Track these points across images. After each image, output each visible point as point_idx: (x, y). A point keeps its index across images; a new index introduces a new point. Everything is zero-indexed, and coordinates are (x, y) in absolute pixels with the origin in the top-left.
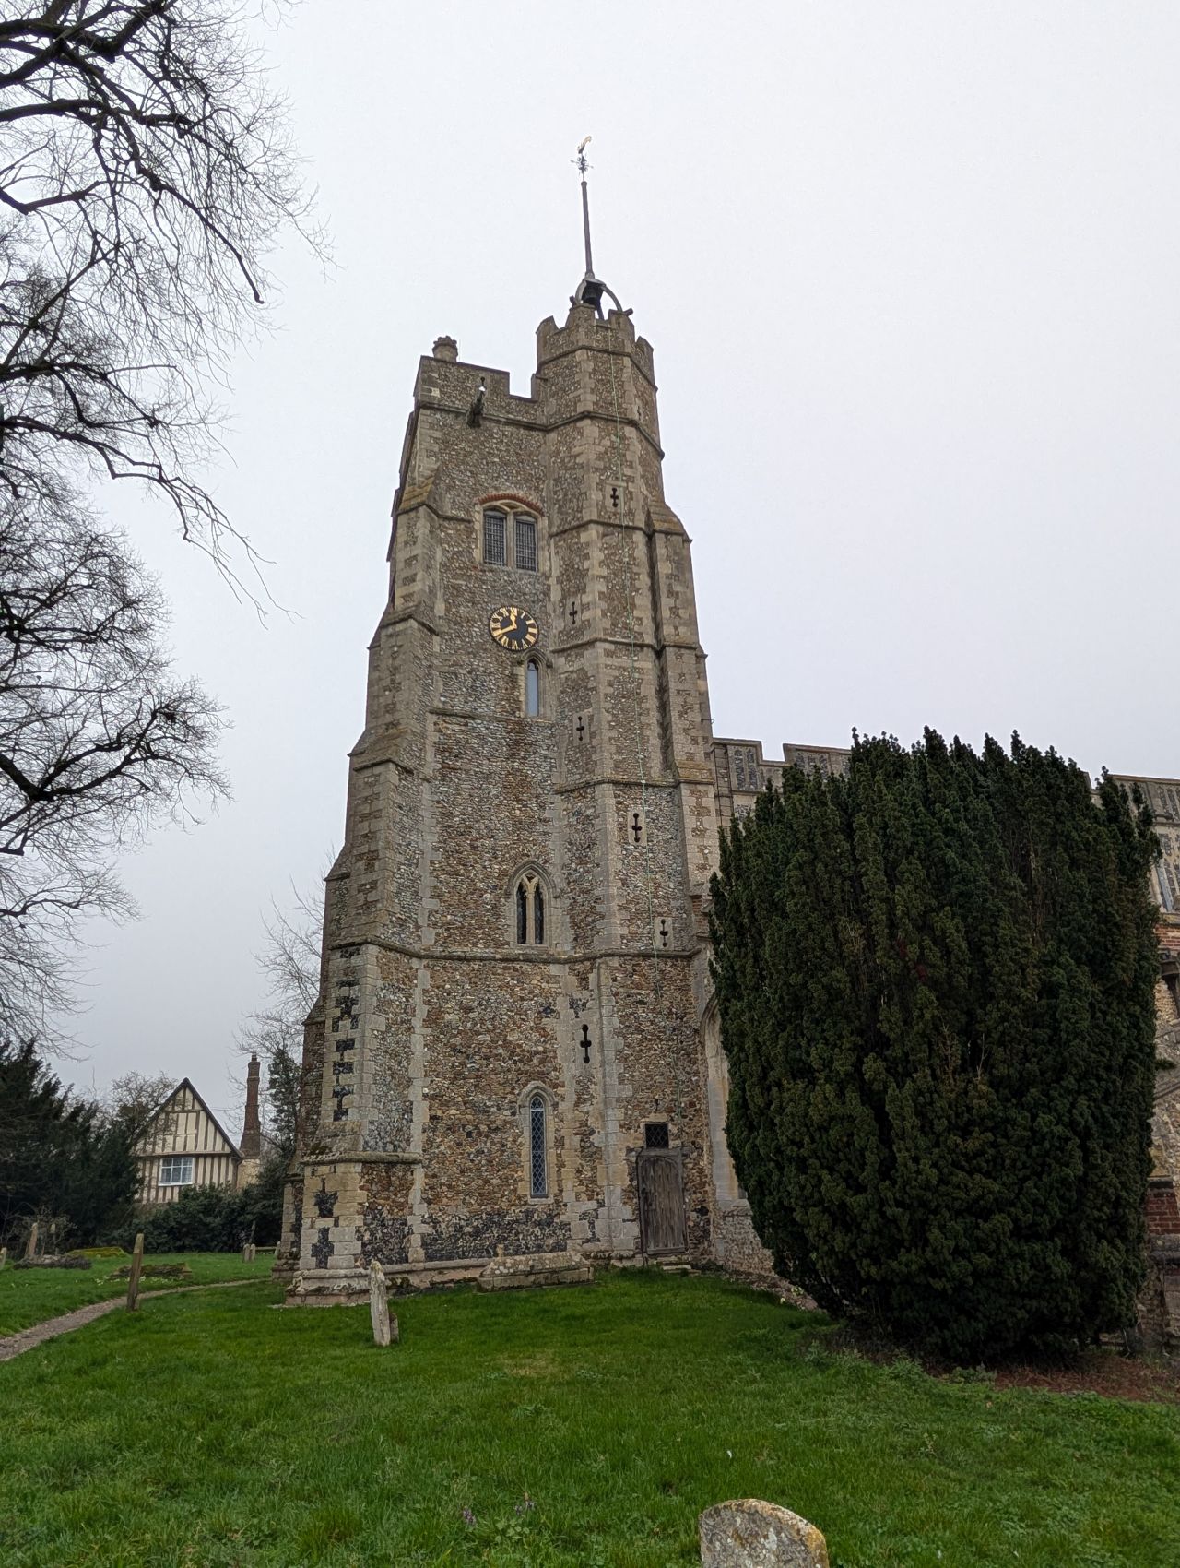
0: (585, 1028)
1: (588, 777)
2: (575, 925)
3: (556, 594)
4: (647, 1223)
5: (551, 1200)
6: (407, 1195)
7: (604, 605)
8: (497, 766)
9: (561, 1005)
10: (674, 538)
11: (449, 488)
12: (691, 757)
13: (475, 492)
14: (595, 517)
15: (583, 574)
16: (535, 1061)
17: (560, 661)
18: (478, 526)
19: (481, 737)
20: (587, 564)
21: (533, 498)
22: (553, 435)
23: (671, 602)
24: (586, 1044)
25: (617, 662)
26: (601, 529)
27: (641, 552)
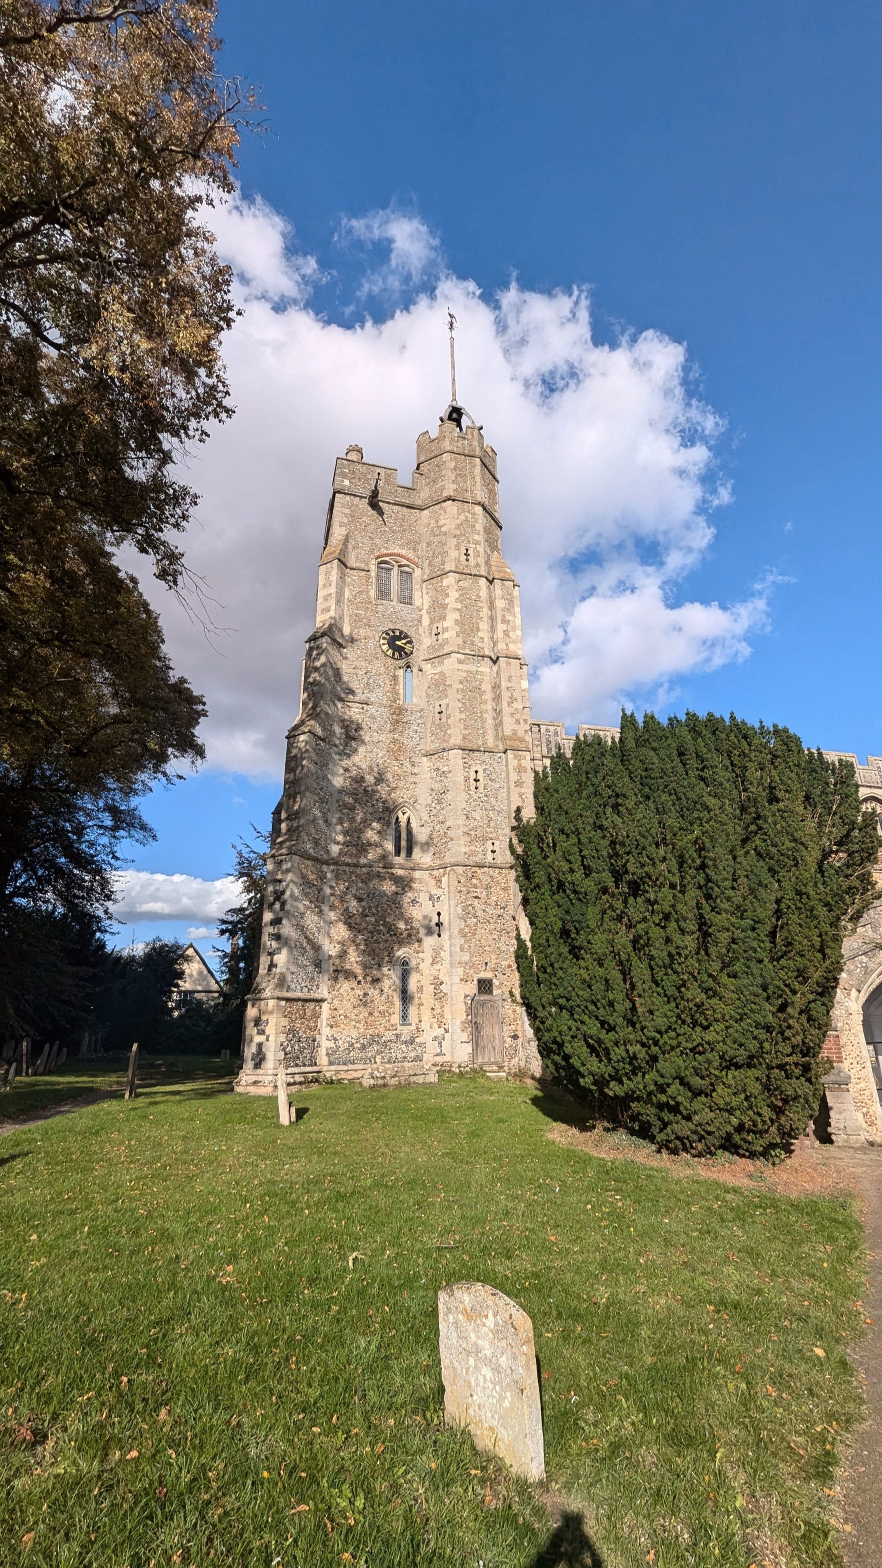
0: (439, 914)
1: (445, 745)
2: (433, 845)
3: (426, 621)
4: (477, 1044)
5: (414, 1027)
6: (316, 1022)
7: (458, 629)
8: (383, 737)
9: (423, 898)
10: (506, 583)
11: (354, 548)
12: (515, 732)
13: (372, 551)
14: (453, 569)
15: (444, 607)
16: (405, 935)
17: (427, 667)
18: (373, 574)
19: (373, 718)
20: (447, 601)
21: (411, 555)
22: (426, 512)
23: (504, 627)
24: (439, 925)
25: (466, 667)
26: (457, 576)
27: (484, 593)
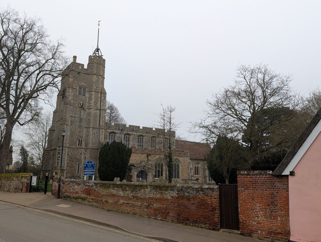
0: (85, 156)
1: (89, 126)
2: (85, 144)
3: (87, 100)
5: (79, 175)
6: (64, 173)
7: (94, 103)
8: (78, 124)
9: (83, 153)
10: (104, 94)
11: (74, 83)
12: (102, 125)
13: (78, 84)
14: (94, 90)
15: (91, 98)
16: (79, 160)
17: (87, 110)
18: (78, 90)
19: (76, 120)
22: (89, 75)
23: (103, 103)
24: (85, 158)
25: (94, 111)
26: (95, 92)
27: (100, 96)
